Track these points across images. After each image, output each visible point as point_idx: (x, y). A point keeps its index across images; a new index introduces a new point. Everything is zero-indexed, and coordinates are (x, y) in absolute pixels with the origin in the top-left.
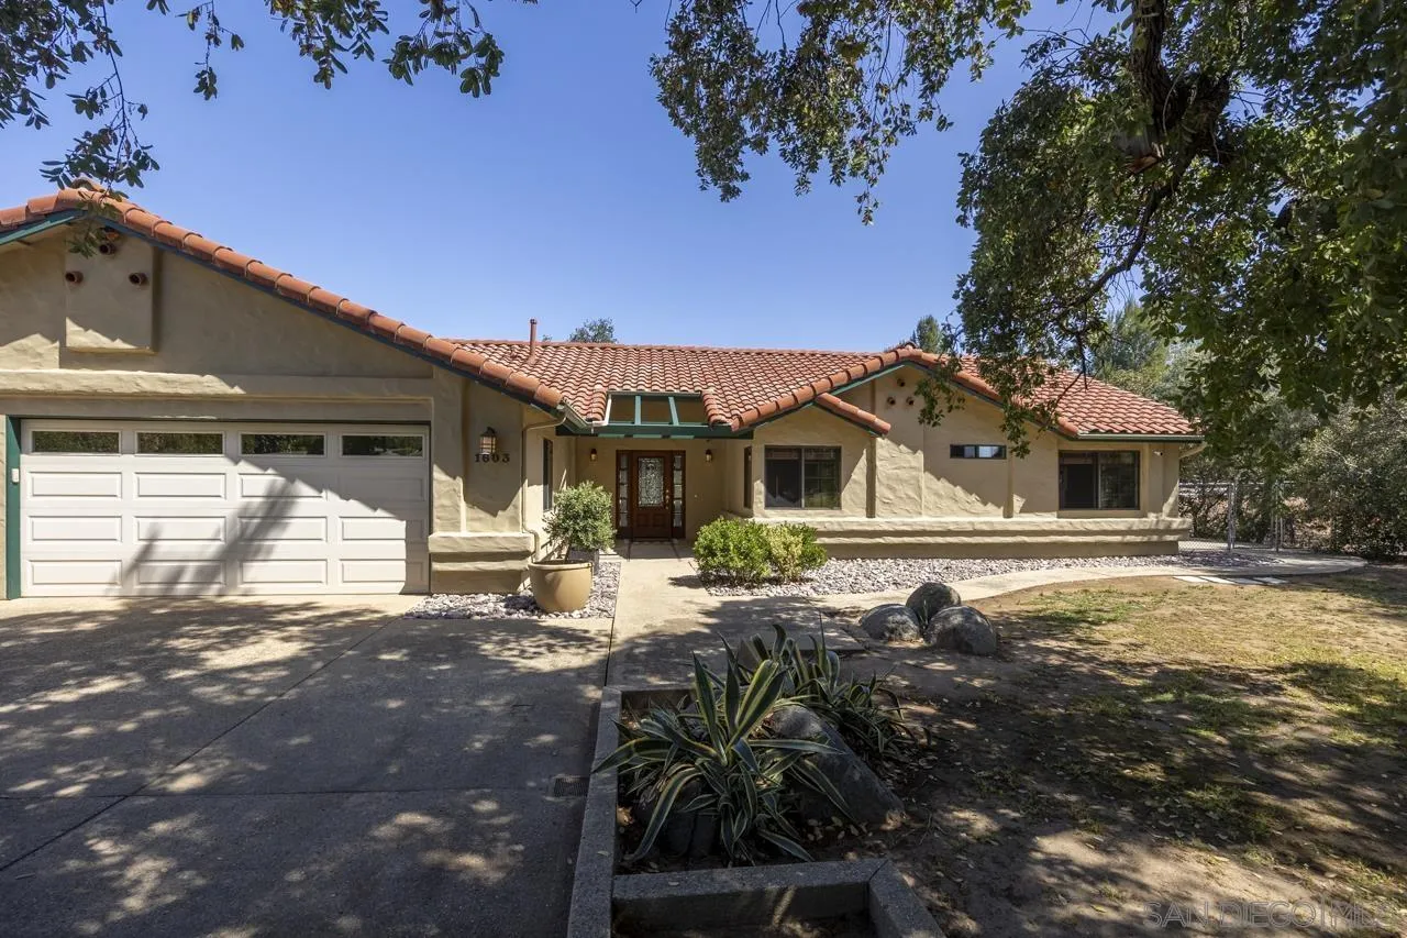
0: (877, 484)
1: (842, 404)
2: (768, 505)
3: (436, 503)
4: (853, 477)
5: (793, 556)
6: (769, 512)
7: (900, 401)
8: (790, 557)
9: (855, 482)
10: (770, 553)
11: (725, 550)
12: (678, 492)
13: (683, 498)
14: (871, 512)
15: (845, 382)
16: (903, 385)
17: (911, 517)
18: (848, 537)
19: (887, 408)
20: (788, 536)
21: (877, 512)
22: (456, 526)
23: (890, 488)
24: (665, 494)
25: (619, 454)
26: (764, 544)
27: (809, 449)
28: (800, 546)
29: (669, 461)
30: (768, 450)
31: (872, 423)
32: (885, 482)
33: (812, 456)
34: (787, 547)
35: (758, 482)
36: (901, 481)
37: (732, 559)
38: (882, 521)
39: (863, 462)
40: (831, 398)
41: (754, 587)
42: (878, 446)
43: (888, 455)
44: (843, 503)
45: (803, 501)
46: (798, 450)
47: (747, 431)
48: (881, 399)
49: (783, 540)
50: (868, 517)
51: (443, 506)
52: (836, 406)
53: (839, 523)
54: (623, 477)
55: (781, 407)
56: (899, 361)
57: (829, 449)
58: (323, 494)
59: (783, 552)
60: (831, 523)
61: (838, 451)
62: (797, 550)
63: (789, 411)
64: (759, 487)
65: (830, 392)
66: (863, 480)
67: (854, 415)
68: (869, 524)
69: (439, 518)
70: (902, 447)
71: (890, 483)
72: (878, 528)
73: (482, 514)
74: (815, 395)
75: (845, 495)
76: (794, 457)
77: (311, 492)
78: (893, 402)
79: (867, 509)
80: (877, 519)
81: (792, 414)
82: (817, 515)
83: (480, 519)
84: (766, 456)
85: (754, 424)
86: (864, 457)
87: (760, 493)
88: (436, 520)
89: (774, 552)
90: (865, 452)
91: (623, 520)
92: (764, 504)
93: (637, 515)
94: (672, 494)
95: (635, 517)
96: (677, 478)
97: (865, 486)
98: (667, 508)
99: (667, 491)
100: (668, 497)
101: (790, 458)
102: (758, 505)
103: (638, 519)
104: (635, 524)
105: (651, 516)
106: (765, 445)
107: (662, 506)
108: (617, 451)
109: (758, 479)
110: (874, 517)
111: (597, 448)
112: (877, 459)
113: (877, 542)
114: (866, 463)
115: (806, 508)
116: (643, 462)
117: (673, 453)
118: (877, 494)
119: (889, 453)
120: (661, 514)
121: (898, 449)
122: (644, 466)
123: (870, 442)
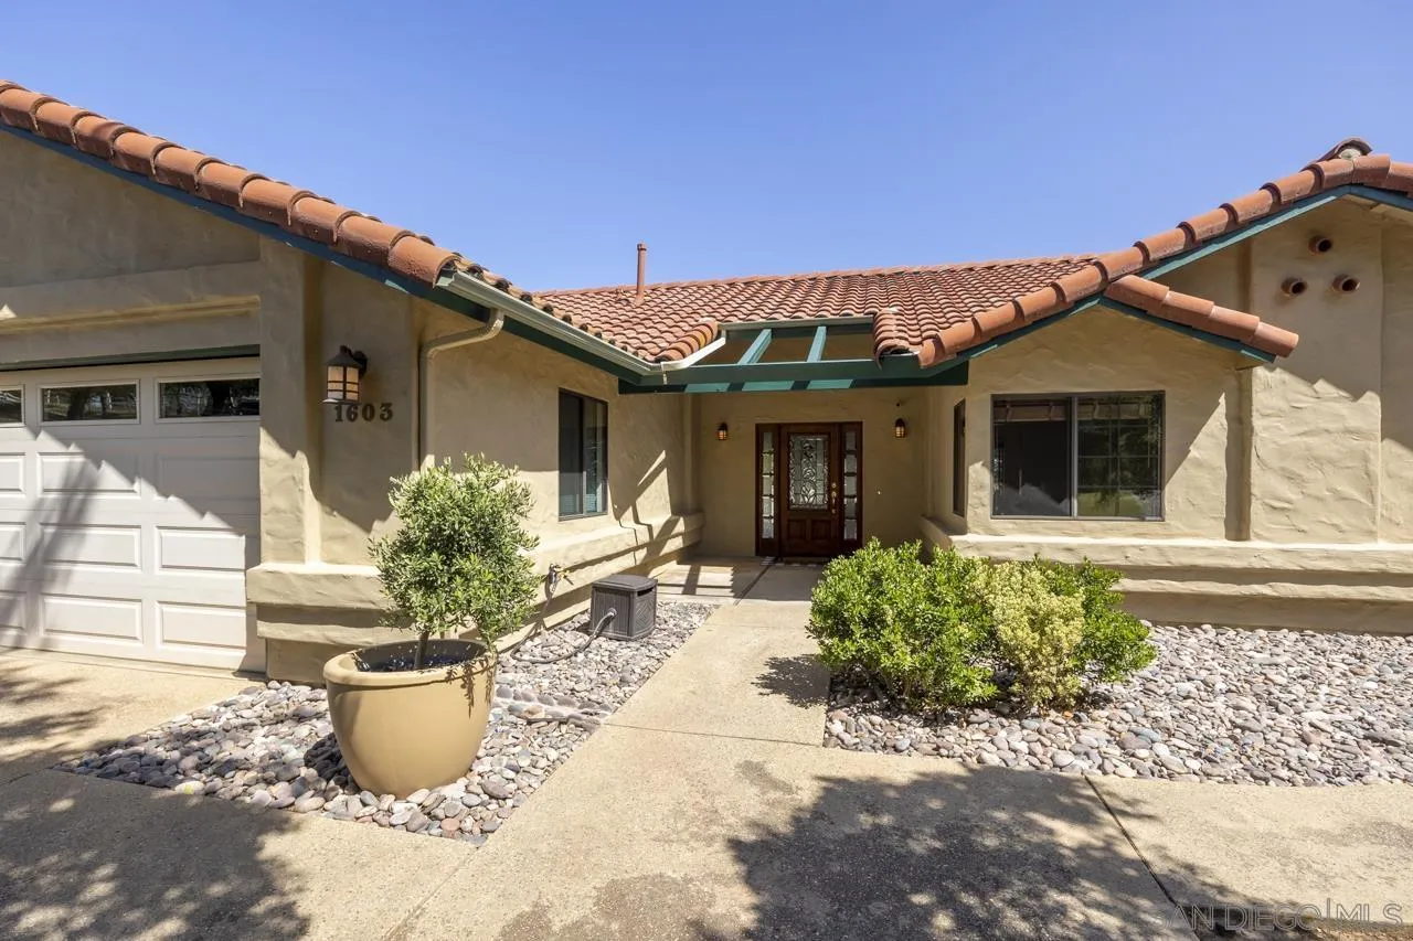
0: (1255, 467)
1: (1169, 296)
2: (1001, 507)
3: (266, 504)
4: (1194, 452)
5: (1057, 650)
6: (1002, 524)
7: (1318, 284)
8: (1048, 650)
9: (1198, 464)
10: (992, 634)
11: (873, 621)
12: (850, 485)
13: (859, 495)
14: (1238, 524)
15: (1180, 247)
16: (1325, 246)
17: (1348, 541)
18: (1182, 580)
19: (1282, 302)
20: (1042, 593)
21: (1255, 527)
22: (296, 551)
23: (1291, 477)
24: (829, 490)
25: (760, 430)
26: (978, 608)
27: (1087, 400)
28: (1078, 623)
29: (840, 440)
30: (999, 403)
31: (1250, 332)
32: (1275, 463)
33: (1097, 414)
34: (1039, 623)
35: (978, 465)
36: (1318, 461)
37: (888, 647)
38: (1266, 547)
39: (1217, 422)
40: (1145, 284)
41: (949, 720)
42: (1257, 386)
43: (1283, 406)
44: (1167, 507)
45: (1075, 503)
46: (1065, 402)
47: (952, 368)
48: (1265, 282)
49: (1028, 601)
50: (1228, 537)
51: (276, 510)
52: (1156, 300)
53: (1159, 549)
54: (769, 464)
55: (1026, 311)
56: (1322, 185)
57: (1134, 398)
58: (136, 487)
59: (1027, 636)
60: (1140, 548)
61: (1158, 400)
62: (1070, 634)
63: (1043, 319)
64: (980, 478)
65: (1141, 273)
66: (1219, 461)
67: (1203, 317)
68: (1236, 554)
69: (269, 534)
70: (1321, 386)
71: (1287, 464)
72: (1257, 564)
73: (349, 528)
74: (1106, 281)
75: (1175, 490)
76: (1056, 415)
77: (121, 483)
78: (1299, 288)
79: (1227, 523)
80: (1254, 544)
81: (1050, 328)
82: (1106, 532)
83: (343, 538)
84: (995, 415)
85: (966, 350)
86: (1221, 410)
87: (982, 487)
88: (266, 539)
89: (1004, 633)
90: (1222, 400)
91: (769, 527)
92: (988, 510)
93: (789, 521)
94: (841, 490)
95: (784, 523)
96: (850, 465)
97: (1224, 472)
98: (833, 511)
99: (834, 485)
100: (834, 494)
101: (1046, 419)
102: (978, 511)
103: (789, 526)
104: (784, 535)
105: (808, 523)
106: (993, 396)
107: (826, 507)
108: (758, 426)
109: (977, 461)
110: (1247, 539)
111: (729, 422)
112: (1254, 414)
113: (1254, 592)
114: (1225, 422)
115: (1080, 518)
116: (797, 442)
117: (841, 427)
118: (1255, 490)
119: (1287, 400)
120: (825, 518)
121: (1314, 394)
122: (797, 448)
123: (1239, 377)
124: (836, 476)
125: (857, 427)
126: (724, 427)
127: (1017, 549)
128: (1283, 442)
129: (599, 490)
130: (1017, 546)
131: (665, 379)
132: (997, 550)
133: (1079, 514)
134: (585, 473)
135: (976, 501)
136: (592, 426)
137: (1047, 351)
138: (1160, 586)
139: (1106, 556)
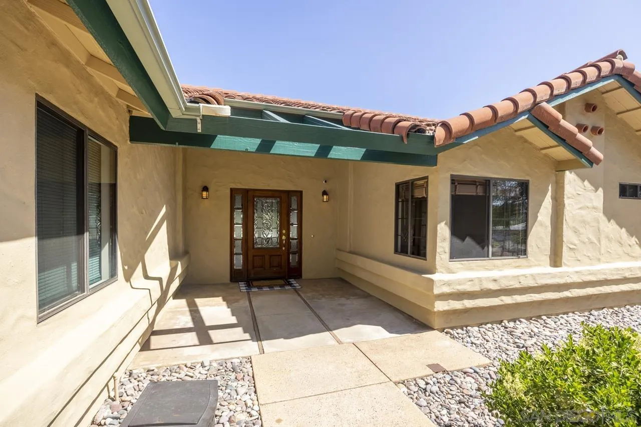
0: (564, 226)
1: (562, 119)
2: (455, 254)
4: (539, 218)
6: (456, 265)
9: (541, 224)
12: (294, 233)
13: (300, 238)
14: (556, 259)
16: (594, 109)
17: (591, 265)
18: (539, 293)
21: (564, 260)
23: (576, 231)
24: (281, 235)
25: (234, 193)
27: (497, 183)
29: (288, 202)
30: (456, 181)
31: (589, 149)
33: (500, 191)
35: (442, 224)
36: (584, 223)
38: (570, 271)
39: (548, 201)
40: (549, 108)
42: (566, 181)
43: (575, 193)
44: (529, 249)
45: (491, 249)
46: (486, 183)
50: (551, 266)
52: (556, 121)
54: (238, 216)
64: (443, 233)
66: (548, 222)
67: (574, 136)
68: (554, 276)
70: (586, 183)
72: (568, 280)
74: (536, 104)
75: (532, 240)
78: (585, 129)
79: (550, 257)
80: (564, 269)
84: (452, 189)
86: (549, 194)
87: (444, 240)
90: (550, 188)
91: (239, 261)
92: (447, 255)
93: (254, 256)
94: (288, 234)
95: (250, 258)
96: (294, 219)
97: (549, 229)
98: (284, 248)
99: (284, 232)
100: (284, 237)
101: (475, 194)
102: (442, 256)
103: (253, 260)
104: (250, 267)
105: (267, 257)
106: (452, 175)
107: (278, 246)
108: (232, 190)
109: (442, 221)
110: (560, 266)
111: (209, 186)
112: (565, 196)
113: (565, 296)
114: (551, 201)
115: (493, 258)
116: (259, 202)
117: (289, 193)
118: (565, 239)
119: (575, 190)
120: (279, 253)
121: (583, 187)
122: (259, 205)
123: (556, 176)
124: (284, 225)
125: (299, 194)
126: (206, 189)
127: (470, 283)
128: (574, 213)
129: (105, 251)
130: (470, 281)
131: (199, 126)
132: (460, 284)
133: (493, 256)
134: (87, 236)
135: (442, 250)
136: (95, 181)
137: (479, 148)
138: (531, 298)
139: (512, 283)
